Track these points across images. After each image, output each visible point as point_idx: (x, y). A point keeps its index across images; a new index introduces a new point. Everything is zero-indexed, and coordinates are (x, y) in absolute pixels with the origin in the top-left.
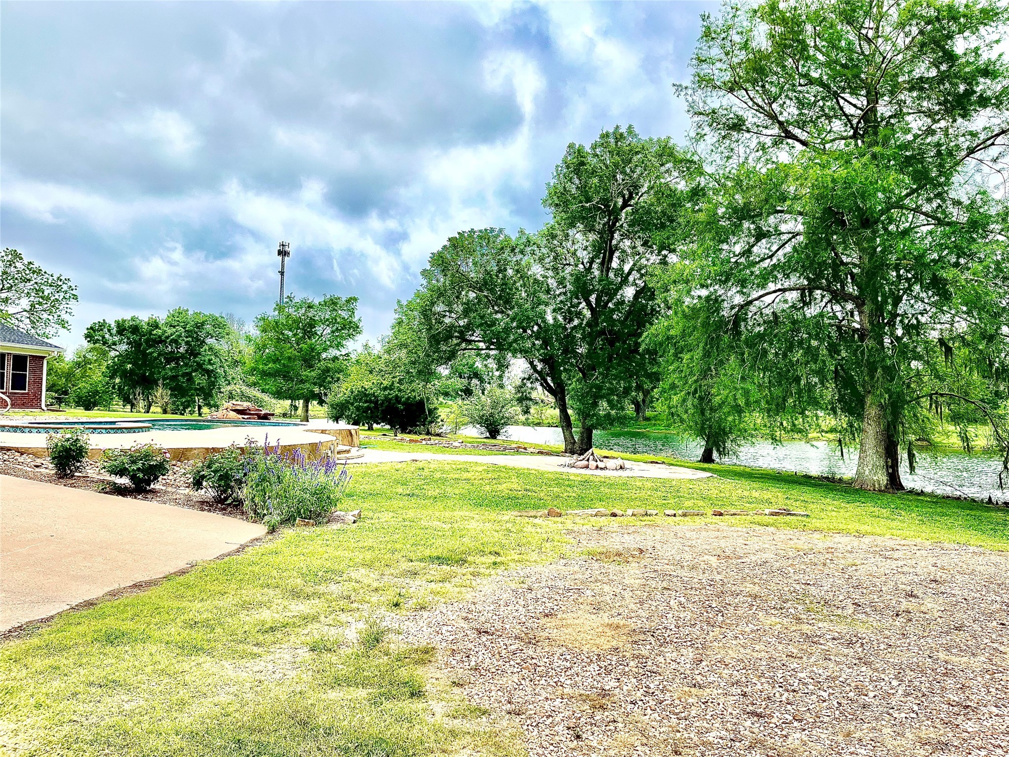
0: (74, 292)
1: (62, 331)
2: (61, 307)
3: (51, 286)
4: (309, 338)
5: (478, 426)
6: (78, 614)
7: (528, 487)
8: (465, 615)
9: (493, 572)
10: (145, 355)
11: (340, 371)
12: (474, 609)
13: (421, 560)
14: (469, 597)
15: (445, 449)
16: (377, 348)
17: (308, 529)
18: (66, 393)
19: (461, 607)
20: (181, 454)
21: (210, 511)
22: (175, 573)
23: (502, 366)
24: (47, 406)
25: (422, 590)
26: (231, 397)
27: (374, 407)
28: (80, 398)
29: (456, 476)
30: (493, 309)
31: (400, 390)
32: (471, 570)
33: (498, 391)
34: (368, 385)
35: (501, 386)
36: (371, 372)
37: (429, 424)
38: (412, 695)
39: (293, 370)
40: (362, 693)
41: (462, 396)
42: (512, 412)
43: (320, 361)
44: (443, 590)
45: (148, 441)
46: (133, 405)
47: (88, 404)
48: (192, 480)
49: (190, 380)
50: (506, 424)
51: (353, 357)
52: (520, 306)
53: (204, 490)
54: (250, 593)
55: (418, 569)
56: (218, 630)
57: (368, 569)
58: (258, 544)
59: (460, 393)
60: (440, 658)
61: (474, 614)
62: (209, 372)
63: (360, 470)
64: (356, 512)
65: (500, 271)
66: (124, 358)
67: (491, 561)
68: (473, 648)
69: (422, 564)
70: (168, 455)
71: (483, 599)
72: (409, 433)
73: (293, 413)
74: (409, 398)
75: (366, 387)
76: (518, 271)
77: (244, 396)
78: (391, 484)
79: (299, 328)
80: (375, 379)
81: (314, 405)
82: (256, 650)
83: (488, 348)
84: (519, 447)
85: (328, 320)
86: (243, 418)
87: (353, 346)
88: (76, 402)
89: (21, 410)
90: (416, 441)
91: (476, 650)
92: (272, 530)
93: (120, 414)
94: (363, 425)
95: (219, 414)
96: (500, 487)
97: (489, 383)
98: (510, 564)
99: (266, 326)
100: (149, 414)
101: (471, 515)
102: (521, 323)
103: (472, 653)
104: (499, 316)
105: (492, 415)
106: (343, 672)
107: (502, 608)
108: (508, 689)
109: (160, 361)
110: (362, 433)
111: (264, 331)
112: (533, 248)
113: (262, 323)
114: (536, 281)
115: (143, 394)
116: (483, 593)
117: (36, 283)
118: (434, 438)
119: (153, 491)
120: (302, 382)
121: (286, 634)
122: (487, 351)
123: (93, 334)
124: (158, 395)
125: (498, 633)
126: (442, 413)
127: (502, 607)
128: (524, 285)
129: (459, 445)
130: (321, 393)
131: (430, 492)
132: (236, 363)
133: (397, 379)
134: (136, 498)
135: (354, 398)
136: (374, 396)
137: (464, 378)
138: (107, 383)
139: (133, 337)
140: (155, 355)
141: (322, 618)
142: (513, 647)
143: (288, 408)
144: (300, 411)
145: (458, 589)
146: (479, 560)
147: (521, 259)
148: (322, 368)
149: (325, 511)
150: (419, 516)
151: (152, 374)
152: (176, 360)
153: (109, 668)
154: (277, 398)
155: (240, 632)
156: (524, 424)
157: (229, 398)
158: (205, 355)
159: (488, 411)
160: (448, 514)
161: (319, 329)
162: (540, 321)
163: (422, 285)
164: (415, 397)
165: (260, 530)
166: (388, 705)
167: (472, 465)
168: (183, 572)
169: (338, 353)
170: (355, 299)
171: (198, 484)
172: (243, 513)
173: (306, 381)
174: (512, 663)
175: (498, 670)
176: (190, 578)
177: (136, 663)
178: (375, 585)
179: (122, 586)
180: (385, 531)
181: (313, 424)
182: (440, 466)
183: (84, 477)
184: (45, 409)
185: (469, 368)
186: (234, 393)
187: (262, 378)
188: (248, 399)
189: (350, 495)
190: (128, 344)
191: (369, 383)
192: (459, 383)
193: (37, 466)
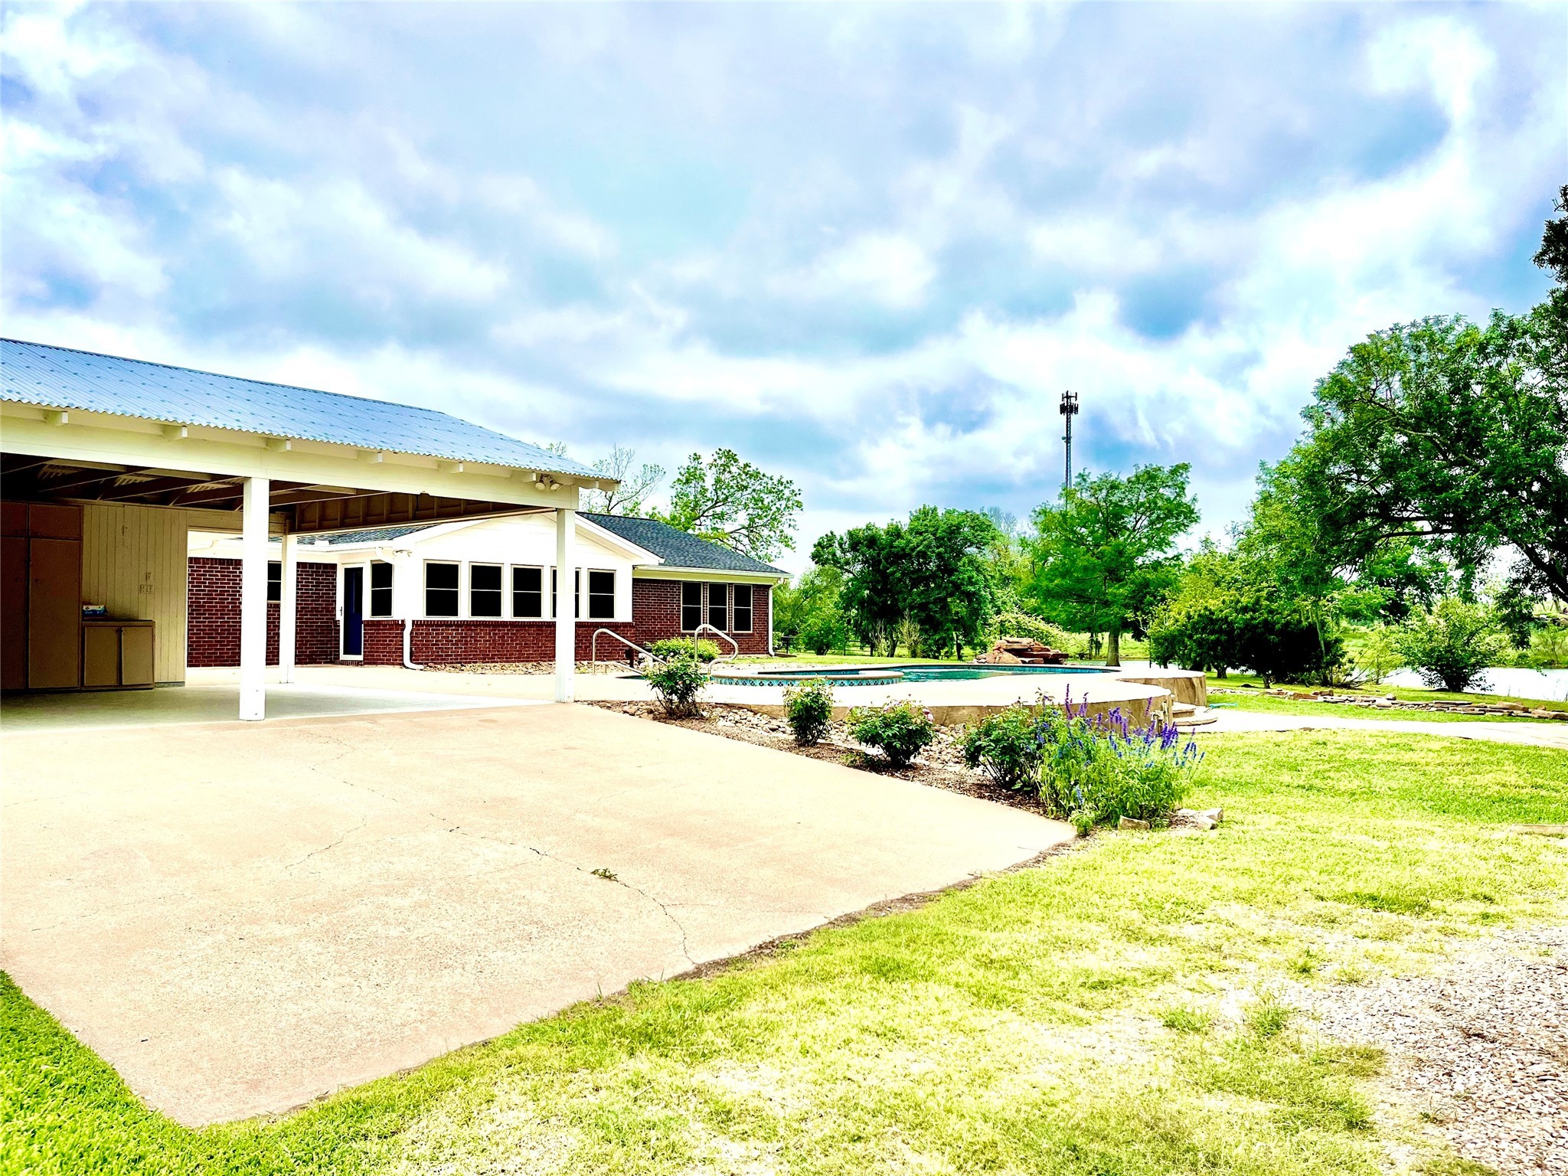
0: (798, 498)
1: (786, 551)
2: (783, 520)
3: (770, 492)
4: (1115, 535)
5: (1423, 670)
6: (839, 930)
7: (1540, 781)
8: (1434, 1001)
9: (1483, 930)
10: (885, 576)
11: (1166, 584)
12: (1453, 994)
13: (1338, 899)
14: (1441, 970)
15: (1361, 710)
16: (1226, 545)
17: (1139, 835)
18: (793, 632)
19: (1427, 986)
20: (947, 716)
21: (991, 798)
22: (954, 886)
23: (1469, 561)
24: (775, 649)
25: (1348, 949)
26: (1003, 631)
27: (1226, 641)
28: (811, 639)
29: (1390, 758)
30: (1446, 458)
31: (1271, 612)
32: (1440, 924)
33: (1462, 609)
34: (1213, 604)
35: (1468, 598)
36: (1217, 584)
37: (1326, 668)
38: (1351, 1125)
39: (1093, 586)
40: (1261, 1108)
41: (1385, 616)
42: (1493, 644)
43: (1133, 570)
44: (1388, 954)
45: (905, 697)
46: (873, 647)
47: (820, 647)
48: (964, 752)
49: (945, 607)
50: (1479, 664)
51: (1186, 560)
52: (1499, 449)
53: (982, 767)
54: (1063, 925)
55: (1336, 914)
56: (1024, 975)
57: (1247, 906)
58: (1066, 852)
59: (1382, 612)
60: (1395, 1070)
61: (1454, 1002)
62: (970, 596)
63: (1215, 743)
64: (1215, 812)
65: (1456, 390)
66: (860, 581)
67: (1478, 912)
68: (1457, 1060)
69: (1344, 907)
70: (930, 716)
71: (1468, 976)
72: (1291, 682)
73: (1094, 653)
74: (1288, 623)
75: (1213, 608)
76: (1494, 387)
77: (1020, 628)
78: (1270, 768)
79: (1098, 521)
80: (1229, 595)
81: (1126, 639)
82: (1082, 1013)
83: (1436, 530)
84: (1514, 708)
85: (1142, 504)
86: (1024, 662)
87: (1186, 544)
88: (807, 644)
89: (746, 656)
90: (1306, 697)
91: (1462, 1064)
92: (1084, 834)
93: (857, 658)
94: (1209, 669)
95: (989, 657)
96: (1482, 780)
97: (1440, 592)
98: (1517, 918)
99: (1049, 521)
100: (894, 659)
101: (1428, 826)
102: (1504, 479)
103: (1457, 1069)
104: (1457, 471)
105: (1449, 649)
106: (1226, 1069)
107: (1508, 998)
108: (1534, 1141)
109: (905, 583)
110: (1210, 683)
111: (1046, 529)
112: (1522, 341)
113: (1042, 518)
114: (1534, 401)
115: (885, 630)
116: (1466, 967)
117: (754, 490)
118: (1338, 690)
119: (913, 767)
120: (1107, 604)
121: (1125, 995)
122: (1436, 536)
123: (821, 553)
124: (905, 630)
125: (1504, 1040)
126: (1350, 647)
127: (1507, 994)
128: (1508, 410)
129: (1389, 703)
130: (1138, 621)
131: (1341, 783)
132: (1006, 581)
133: (1264, 593)
134: (892, 775)
135: (1193, 627)
136: (1227, 622)
137: (1389, 585)
138: (842, 617)
139: (869, 553)
140: (898, 575)
141: (1178, 977)
142: (1537, 1069)
143: (1087, 645)
144: (1105, 650)
145: (1417, 956)
146: (1453, 907)
147: (1499, 365)
148: (1137, 581)
149: (1164, 807)
150: (1326, 824)
151: (895, 601)
152: (926, 580)
153: (885, 1011)
154: (1068, 630)
155: (1055, 982)
156: (1517, 665)
157: (1001, 632)
158: (965, 572)
159: (1441, 642)
160: (1381, 823)
161: (1129, 521)
162: (1543, 472)
163: (1304, 433)
164: (1299, 622)
165: (1065, 831)
166: (1309, 1135)
167: (1419, 738)
168: (965, 886)
169: (1162, 556)
170: (1185, 467)
171: (972, 757)
172: (1038, 804)
173: (1113, 603)
174: (1537, 1095)
175: (1509, 1104)
176: (976, 895)
177: (920, 1009)
178: (1262, 933)
179: (889, 898)
180: (1269, 847)
181: (1127, 668)
182: (1357, 739)
183: (829, 744)
184: (773, 653)
185: (1397, 566)
186: (1007, 624)
187: (1045, 601)
188: (1029, 633)
189: (1201, 784)
190: (864, 562)
191: (1216, 602)
192: (1377, 595)
193: (773, 730)
